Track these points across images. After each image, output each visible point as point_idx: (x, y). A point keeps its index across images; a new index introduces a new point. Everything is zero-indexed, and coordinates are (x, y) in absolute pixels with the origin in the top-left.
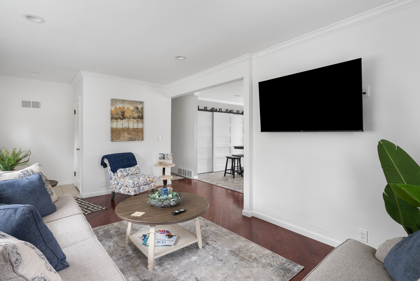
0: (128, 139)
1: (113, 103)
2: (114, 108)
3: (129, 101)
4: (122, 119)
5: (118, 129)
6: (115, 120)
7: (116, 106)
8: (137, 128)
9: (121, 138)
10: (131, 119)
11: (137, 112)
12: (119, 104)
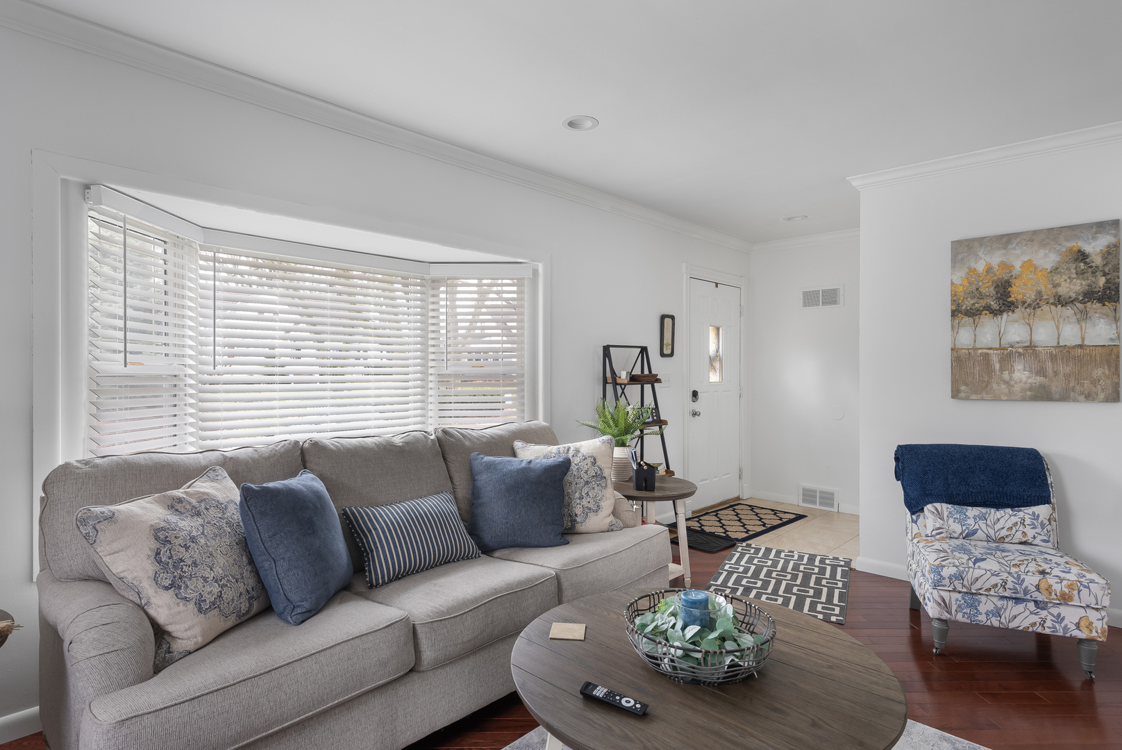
0: (1029, 393)
1: (960, 257)
2: (963, 275)
3: (1035, 232)
4: (996, 313)
5: (980, 351)
6: (966, 319)
7: (973, 265)
8: (1081, 346)
9: (995, 386)
10: (1046, 308)
11: (1081, 274)
12: (983, 256)
